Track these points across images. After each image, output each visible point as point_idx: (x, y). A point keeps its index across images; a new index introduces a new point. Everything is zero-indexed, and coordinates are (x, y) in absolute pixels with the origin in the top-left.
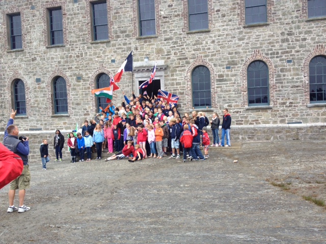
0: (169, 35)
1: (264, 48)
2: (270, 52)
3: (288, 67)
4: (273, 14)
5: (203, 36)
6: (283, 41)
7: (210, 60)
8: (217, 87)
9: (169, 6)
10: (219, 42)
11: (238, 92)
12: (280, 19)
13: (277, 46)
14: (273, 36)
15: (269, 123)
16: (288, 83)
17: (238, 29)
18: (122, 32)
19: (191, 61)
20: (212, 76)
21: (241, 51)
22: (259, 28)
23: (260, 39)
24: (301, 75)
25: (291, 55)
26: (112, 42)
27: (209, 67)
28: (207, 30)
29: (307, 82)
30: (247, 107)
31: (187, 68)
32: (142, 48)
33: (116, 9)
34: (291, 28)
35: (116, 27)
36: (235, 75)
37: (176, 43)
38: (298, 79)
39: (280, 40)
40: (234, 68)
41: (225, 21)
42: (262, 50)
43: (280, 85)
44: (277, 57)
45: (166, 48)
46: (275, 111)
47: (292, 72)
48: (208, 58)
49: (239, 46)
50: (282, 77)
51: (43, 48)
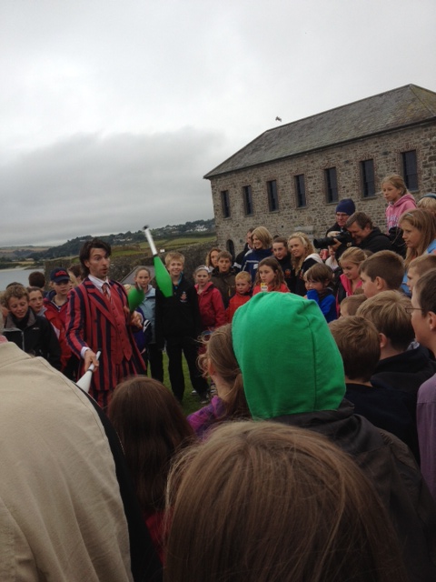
0: (315, 206)
9: (314, 184)
18: (287, 205)
22: (370, 201)
26: (281, 212)
32: (299, 217)
35: (283, 201)
37: (319, 212)
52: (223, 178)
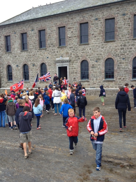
0: (72, 46)
1: (112, 52)
2: (115, 54)
3: (123, 61)
4: (117, 36)
5: (86, 46)
6: (121, 49)
7: (89, 58)
8: (92, 70)
9: (72, 32)
10: (93, 49)
11: (100, 73)
12: (121, 38)
13: (119, 51)
14: (117, 46)
15: (113, 88)
16: (122, 69)
17: (101, 43)
18: (52, 44)
19: (81, 58)
20: (89, 65)
21: (102, 53)
22: (111, 43)
23: (111, 48)
24: (129, 65)
25: (125, 56)
26: (47, 49)
27: (88, 61)
28: (88, 43)
29: (131, 69)
30: (104, 80)
31: (79, 61)
32: (60, 52)
33: (49, 33)
34: (125, 43)
35: (49, 42)
36: (99, 65)
37: (74, 49)
38: (127, 67)
39: (120, 49)
40: (99, 61)
41: (96, 39)
42: (112, 53)
43: (119, 70)
44: (118, 57)
45: (70, 52)
46: (116, 82)
47: (125, 64)
48: (88, 57)
49: (102, 51)
50: (120, 66)
51: (19, 51)
52: (7, 28)
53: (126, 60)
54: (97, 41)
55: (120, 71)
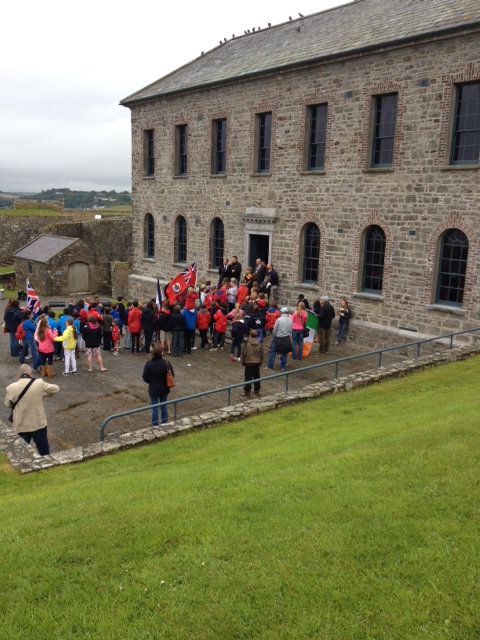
0: (284, 174)
1: (384, 207)
2: (390, 215)
3: (410, 242)
4: (402, 154)
5: (318, 180)
6: (410, 199)
7: (323, 216)
8: (327, 258)
9: (287, 132)
10: (333, 191)
11: (348, 269)
12: (408, 163)
13: (400, 208)
14: (396, 189)
15: (377, 322)
16: (407, 266)
17: (357, 173)
19: (303, 214)
20: (322, 241)
21: (357, 208)
22: (381, 175)
23: (380, 193)
24: (425, 257)
25: (416, 224)
26: (229, 178)
27: (320, 226)
28: (321, 171)
29: (431, 270)
30: (355, 293)
31: (297, 224)
33: (235, 132)
34: (420, 180)
36: (347, 244)
38: (420, 262)
39: (404, 198)
40: (347, 232)
41: (343, 160)
42: (381, 211)
43: (398, 268)
44: (398, 224)
45: (278, 192)
46: (387, 306)
47: (414, 251)
48: (320, 213)
49: (356, 200)
50: (401, 257)
51: (170, 178)
53: (417, 239)
54: (345, 167)
55: (399, 271)
